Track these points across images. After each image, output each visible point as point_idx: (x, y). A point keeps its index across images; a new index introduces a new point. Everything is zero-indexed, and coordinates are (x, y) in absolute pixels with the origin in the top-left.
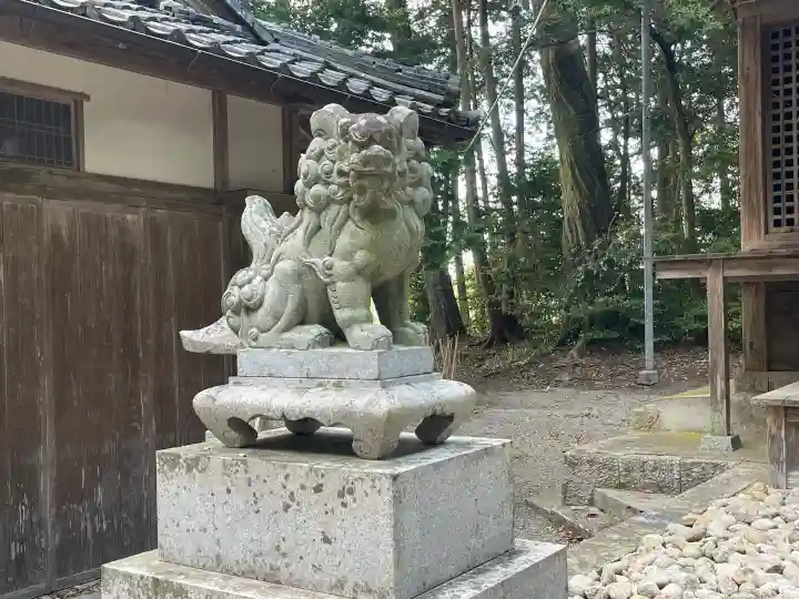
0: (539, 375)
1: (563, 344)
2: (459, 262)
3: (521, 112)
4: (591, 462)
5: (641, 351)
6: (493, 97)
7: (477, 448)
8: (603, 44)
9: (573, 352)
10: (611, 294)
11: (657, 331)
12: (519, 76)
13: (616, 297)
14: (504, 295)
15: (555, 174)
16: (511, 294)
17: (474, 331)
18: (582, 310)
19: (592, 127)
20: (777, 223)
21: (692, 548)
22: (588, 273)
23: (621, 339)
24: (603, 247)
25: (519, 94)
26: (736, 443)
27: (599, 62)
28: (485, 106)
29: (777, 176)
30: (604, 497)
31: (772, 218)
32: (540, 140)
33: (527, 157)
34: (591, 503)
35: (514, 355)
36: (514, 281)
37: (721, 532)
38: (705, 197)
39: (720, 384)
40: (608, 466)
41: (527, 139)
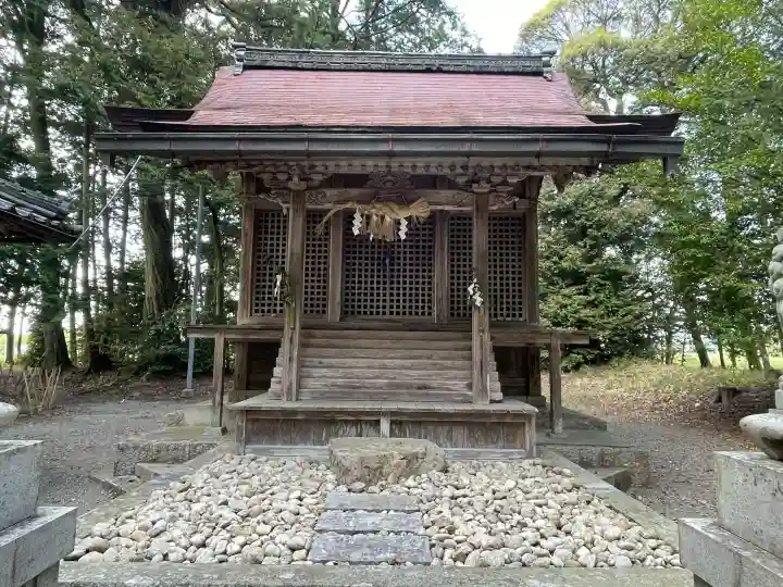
0: (119, 392)
1: (137, 374)
2: (73, 320)
3: (125, 230)
4: (135, 448)
5: (185, 378)
6: (107, 219)
7: (14, 448)
8: (180, 201)
9: (144, 378)
10: (170, 344)
11: (194, 367)
12: (126, 210)
13: (173, 346)
14: (101, 342)
15: (143, 272)
16: (106, 341)
17: (79, 364)
18: (152, 352)
19: (167, 247)
20: (257, 311)
21: (180, 496)
22: (158, 331)
23: (174, 371)
24: (168, 316)
25: (125, 220)
26: (224, 431)
27: (175, 212)
28: (101, 224)
29: (258, 287)
30: (142, 469)
31: (255, 308)
32: (136, 250)
33: (127, 259)
34: (133, 473)
35: (103, 380)
36: (109, 333)
37: (200, 485)
38: (233, 293)
39: (218, 398)
40: (146, 449)
41: (128, 247)
